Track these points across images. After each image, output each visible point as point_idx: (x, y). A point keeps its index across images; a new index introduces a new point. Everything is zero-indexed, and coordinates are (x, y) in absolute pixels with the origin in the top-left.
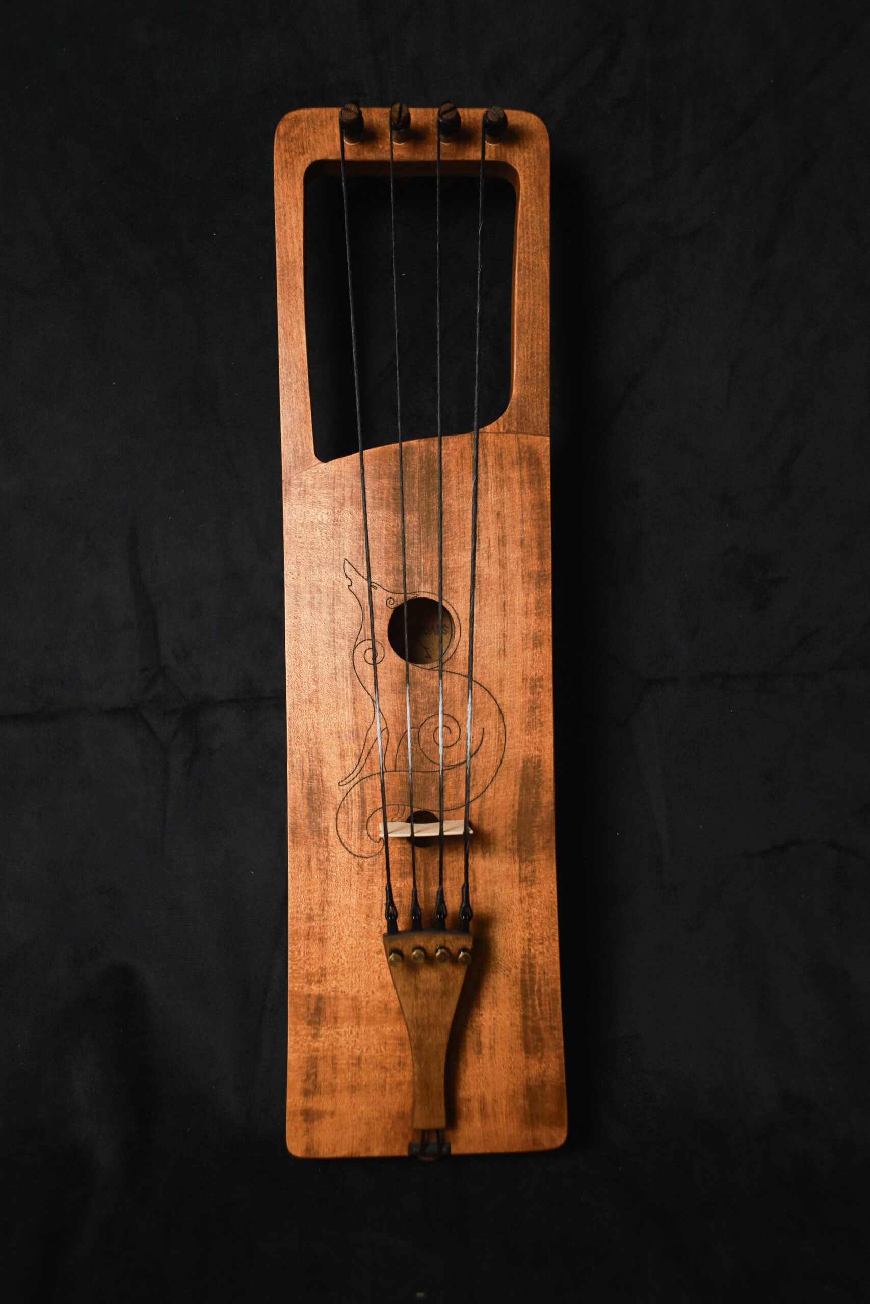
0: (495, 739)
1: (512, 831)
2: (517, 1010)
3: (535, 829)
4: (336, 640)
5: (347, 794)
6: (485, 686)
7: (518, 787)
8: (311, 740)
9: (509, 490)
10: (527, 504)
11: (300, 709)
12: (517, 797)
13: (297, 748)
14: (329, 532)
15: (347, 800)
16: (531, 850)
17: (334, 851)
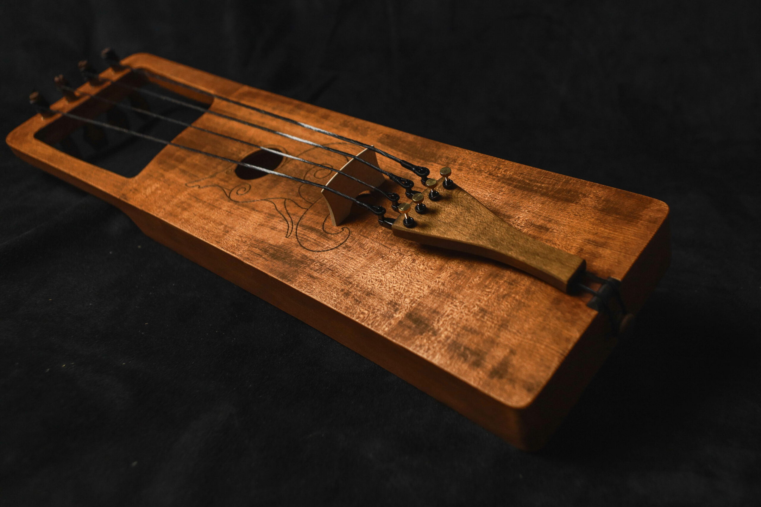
1: (412, 160)
2: (534, 197)
4: (215, 205)
5: (296, 235)
11: (224, 240)
12: (395, 151)
13: (241, 251)
14: (165, 186)
15: (299, 237)
17: (321, 258)
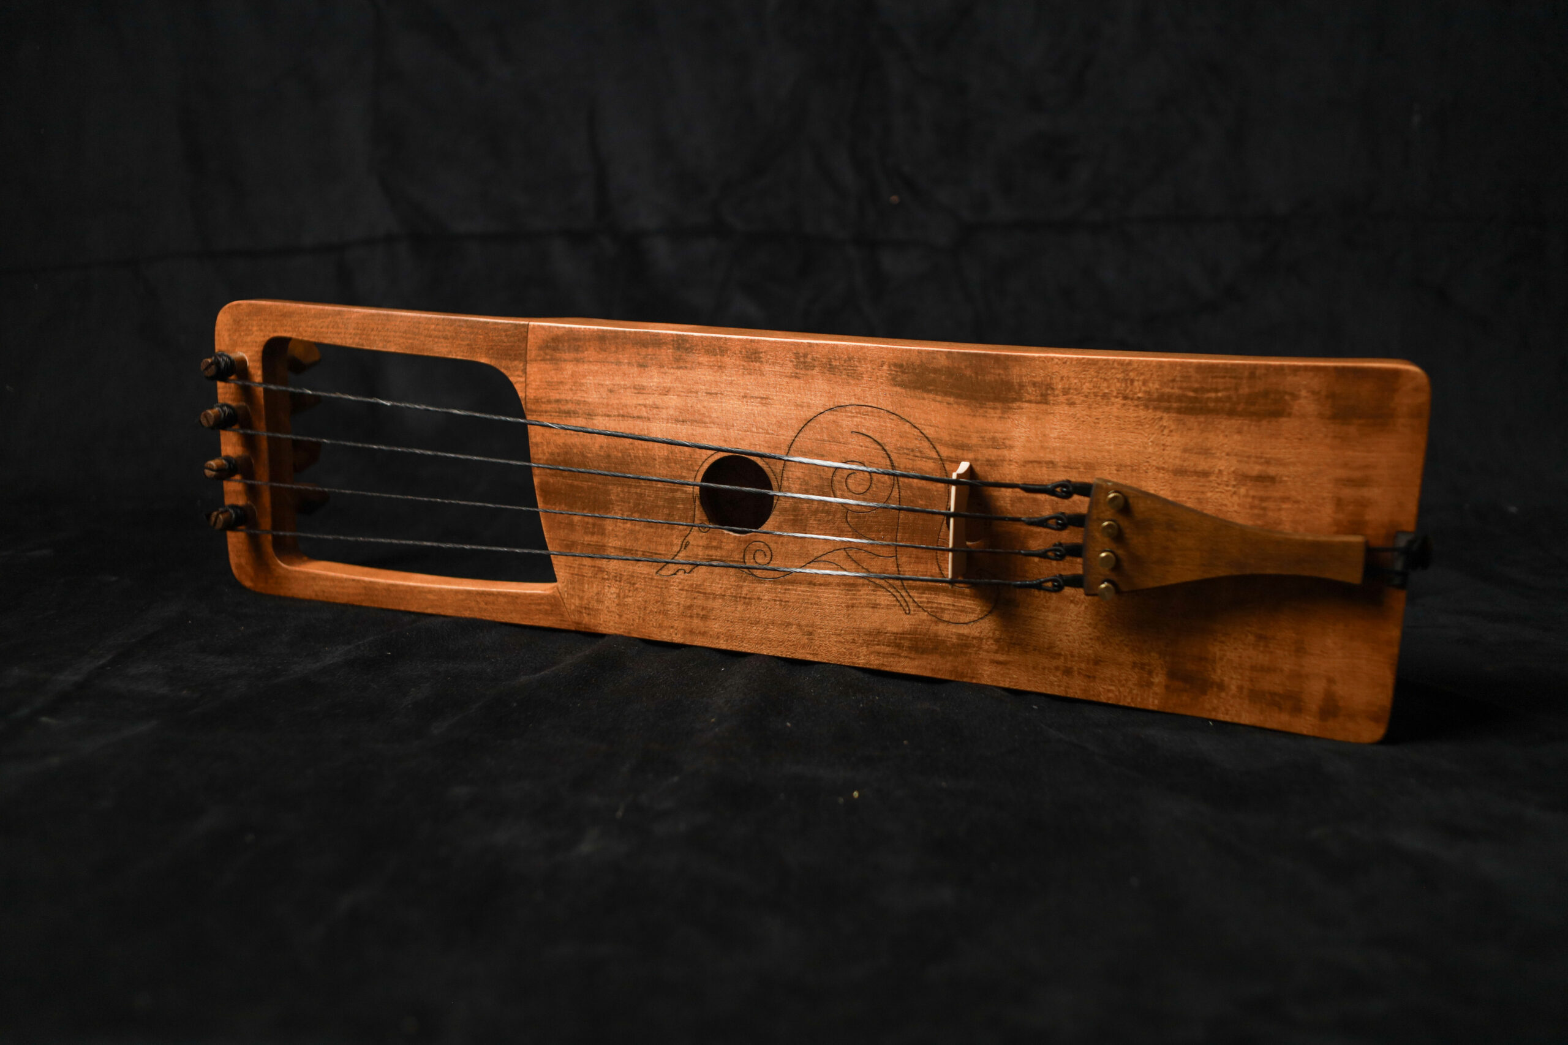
0: (865, 419)
1: (981, 407)
2: (1220, 423)
3: (979, 377)
4: (743, 596)
5: (919, 607)
6: (802, 426)
7: (925, 395)
8: (854, 639)
9: (584, 376)
10: (601, 356)
11: (819, 648)
12: (939, 398)
13: (863, 657)
14: (627, 588)
15: (926, 607)
16: (1008, 385)
17: (986, 631)
